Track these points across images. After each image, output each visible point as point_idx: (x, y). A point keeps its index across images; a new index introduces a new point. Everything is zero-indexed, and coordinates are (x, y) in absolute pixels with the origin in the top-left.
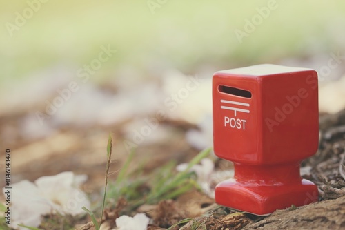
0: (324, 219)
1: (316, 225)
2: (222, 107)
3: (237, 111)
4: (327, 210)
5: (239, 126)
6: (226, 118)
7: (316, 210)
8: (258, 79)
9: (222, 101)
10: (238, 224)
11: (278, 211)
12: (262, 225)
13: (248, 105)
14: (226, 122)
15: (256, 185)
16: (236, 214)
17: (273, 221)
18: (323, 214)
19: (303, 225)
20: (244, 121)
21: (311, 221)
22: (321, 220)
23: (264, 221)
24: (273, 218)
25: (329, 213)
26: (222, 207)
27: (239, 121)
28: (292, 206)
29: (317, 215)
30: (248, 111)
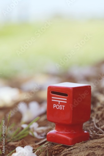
0: (99, 147)
1: (96, 149)
2: (52, 100)
3: (60, 102)
4: (100, 143)
5: (61, 108)
6: (54, 105)
7: (96, 143)
8: (71, 89)
9: (52, 98)
10: (60, 149)
11: (77, 144)
12: (71, 150)
13: (66, 99)
14: (54, 106)
15: (65, 133)
16: (58, 145)
17: (76, 148)
18: (99, 145)
19: (90, 149)
20: (64, 106)
21: (94, 147)
22: (98, 147)
23: (72, 148)
24: (76, 147)
25: (102, 144)
26: (50, 143)
27: (61, 106)
28: (83, 142)
29: (96, 145)
30: (66, 102)
